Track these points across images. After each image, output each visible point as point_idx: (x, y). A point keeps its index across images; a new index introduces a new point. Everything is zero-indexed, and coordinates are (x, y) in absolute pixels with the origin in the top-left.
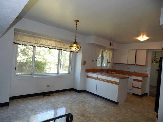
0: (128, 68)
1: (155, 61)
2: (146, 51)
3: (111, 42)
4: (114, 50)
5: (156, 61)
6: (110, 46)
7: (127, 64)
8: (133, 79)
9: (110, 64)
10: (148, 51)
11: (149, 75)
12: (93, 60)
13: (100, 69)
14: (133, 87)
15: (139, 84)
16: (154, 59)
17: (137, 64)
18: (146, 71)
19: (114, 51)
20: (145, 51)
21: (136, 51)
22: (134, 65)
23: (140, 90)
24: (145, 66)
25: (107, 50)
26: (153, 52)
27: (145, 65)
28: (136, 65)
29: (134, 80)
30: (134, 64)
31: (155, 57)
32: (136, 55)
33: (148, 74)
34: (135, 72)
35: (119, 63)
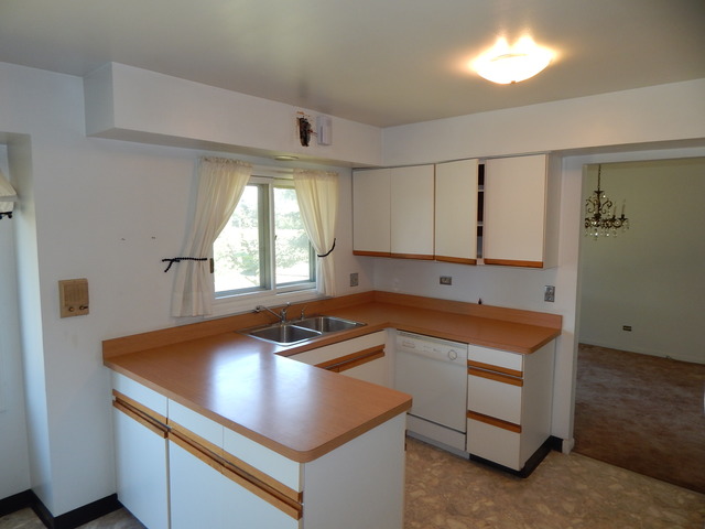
0: (446, 281)
1: (597, 217)
2: (542, 160)
3: (311, 116)
4: (350, 173)
5: (603, 217)
6: (305, 142)
7: (434, 258)
8: (470, 363)
9: (326, 263)
10: (555, 158)
11: (569, 325)
12: (177, 260)
13: (253, 308)
14: (472, 414)
15: (506, 400)
16: (591, 206)
17: (490, 254)
18: (550, 295)
19: (355, 173)
20: (540, 163)
21: (481, 168)
22: (474, 263)
23: (515, 437)
24: (539, 266)
25: (291, 177)
26: (590, 166)
27: (539, 258)
28: (488, 262)
29: (476, 369)
30: (473, 256)
31: (599, 193)
32: (481, 196)
33: (559, 319)
34: (484, 303)
35: (386, 250)
